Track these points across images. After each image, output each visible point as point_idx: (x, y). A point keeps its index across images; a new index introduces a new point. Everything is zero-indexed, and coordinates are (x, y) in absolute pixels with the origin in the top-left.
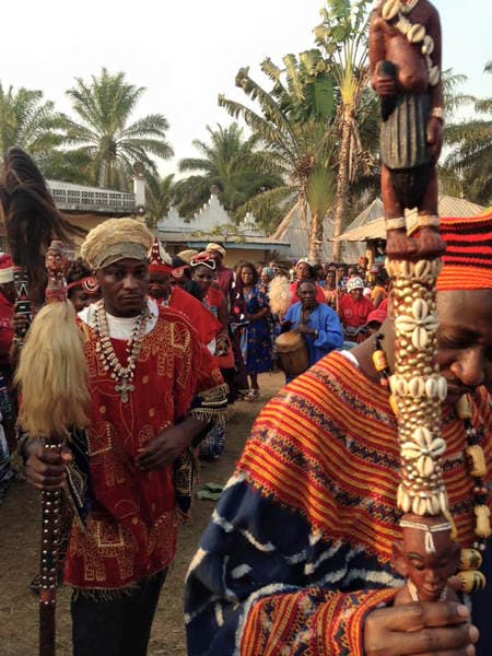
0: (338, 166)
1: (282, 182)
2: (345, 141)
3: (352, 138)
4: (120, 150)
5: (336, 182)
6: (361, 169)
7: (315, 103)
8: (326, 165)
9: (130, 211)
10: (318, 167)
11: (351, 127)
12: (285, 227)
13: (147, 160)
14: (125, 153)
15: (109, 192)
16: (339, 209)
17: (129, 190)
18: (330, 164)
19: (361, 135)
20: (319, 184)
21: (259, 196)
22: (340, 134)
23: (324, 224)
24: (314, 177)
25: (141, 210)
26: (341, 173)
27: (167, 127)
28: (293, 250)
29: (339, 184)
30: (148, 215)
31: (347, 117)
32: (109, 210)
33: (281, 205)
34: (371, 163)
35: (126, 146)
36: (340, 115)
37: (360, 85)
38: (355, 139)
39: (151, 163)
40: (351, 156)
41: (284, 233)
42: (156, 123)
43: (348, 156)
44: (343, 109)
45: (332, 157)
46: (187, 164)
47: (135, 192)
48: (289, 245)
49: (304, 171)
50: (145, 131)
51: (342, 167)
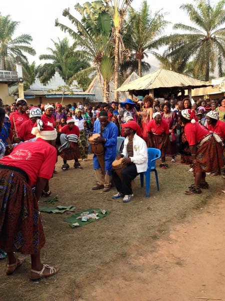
0: (114, 57)
1: (89, 66)
2: (117, 44)
3: (120, 43)
4: (9, 51)
5: (114, 64)
6: (125, 58)
7: (101, 26)
8: (109, 56)
9: (15, 80)
10: (105, 57)
11: (119, 38)
12: (92, 87)
13: (23, 55)
14: (12, 52)
15: (4, 71)
16: (116, 77)
17: (15, 70)
18: (111, 55)
19: (124, 42)
20: (106, 66)
21: (79, 72)
22: (115, 42)
23: (110, 84)
24: (103, 62)
25: (21, 80)
26: (116, 60)
27: (32, 40)
28: (96, 97)
29: (115, 65)
30: (24, 82)
31: (117, 33)
32: (5, 80)
33: (90, 76)
34: (129, 55)
35: (12, 49)
36: (114, 32)
37: (122, 18)
38: (122, 44)
39: (25, 57)
40: (120, 52)
41: (92, 89)
42: (26, 38)
43: (119, 52)
44: (115, 29)
45: (111, 52)
46: (43, 57)
47: (17, 71)
48: (94, 95)
49: (99, 59)
50: (21, 42)
51: (116, 57)
